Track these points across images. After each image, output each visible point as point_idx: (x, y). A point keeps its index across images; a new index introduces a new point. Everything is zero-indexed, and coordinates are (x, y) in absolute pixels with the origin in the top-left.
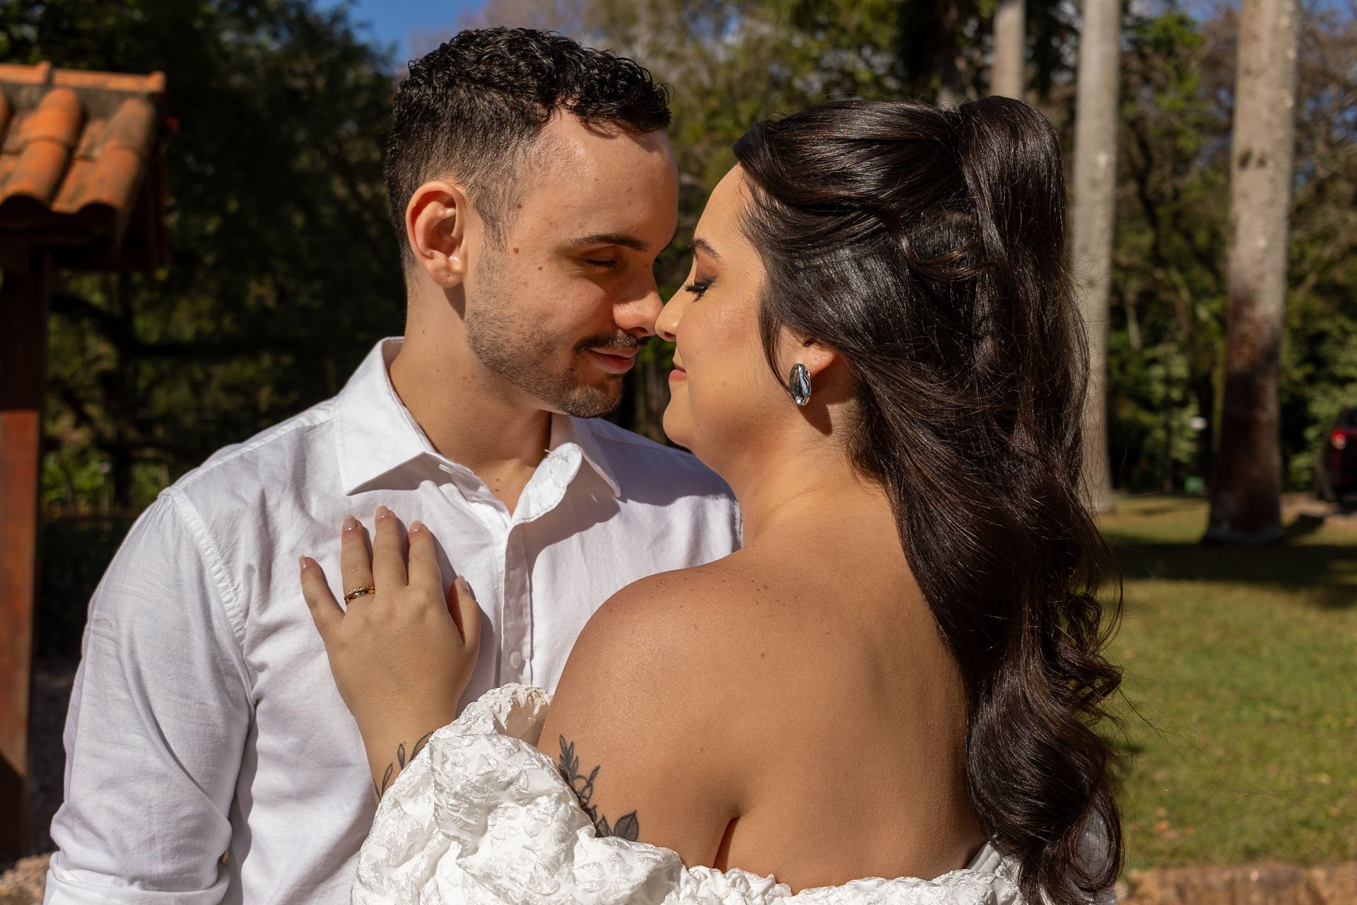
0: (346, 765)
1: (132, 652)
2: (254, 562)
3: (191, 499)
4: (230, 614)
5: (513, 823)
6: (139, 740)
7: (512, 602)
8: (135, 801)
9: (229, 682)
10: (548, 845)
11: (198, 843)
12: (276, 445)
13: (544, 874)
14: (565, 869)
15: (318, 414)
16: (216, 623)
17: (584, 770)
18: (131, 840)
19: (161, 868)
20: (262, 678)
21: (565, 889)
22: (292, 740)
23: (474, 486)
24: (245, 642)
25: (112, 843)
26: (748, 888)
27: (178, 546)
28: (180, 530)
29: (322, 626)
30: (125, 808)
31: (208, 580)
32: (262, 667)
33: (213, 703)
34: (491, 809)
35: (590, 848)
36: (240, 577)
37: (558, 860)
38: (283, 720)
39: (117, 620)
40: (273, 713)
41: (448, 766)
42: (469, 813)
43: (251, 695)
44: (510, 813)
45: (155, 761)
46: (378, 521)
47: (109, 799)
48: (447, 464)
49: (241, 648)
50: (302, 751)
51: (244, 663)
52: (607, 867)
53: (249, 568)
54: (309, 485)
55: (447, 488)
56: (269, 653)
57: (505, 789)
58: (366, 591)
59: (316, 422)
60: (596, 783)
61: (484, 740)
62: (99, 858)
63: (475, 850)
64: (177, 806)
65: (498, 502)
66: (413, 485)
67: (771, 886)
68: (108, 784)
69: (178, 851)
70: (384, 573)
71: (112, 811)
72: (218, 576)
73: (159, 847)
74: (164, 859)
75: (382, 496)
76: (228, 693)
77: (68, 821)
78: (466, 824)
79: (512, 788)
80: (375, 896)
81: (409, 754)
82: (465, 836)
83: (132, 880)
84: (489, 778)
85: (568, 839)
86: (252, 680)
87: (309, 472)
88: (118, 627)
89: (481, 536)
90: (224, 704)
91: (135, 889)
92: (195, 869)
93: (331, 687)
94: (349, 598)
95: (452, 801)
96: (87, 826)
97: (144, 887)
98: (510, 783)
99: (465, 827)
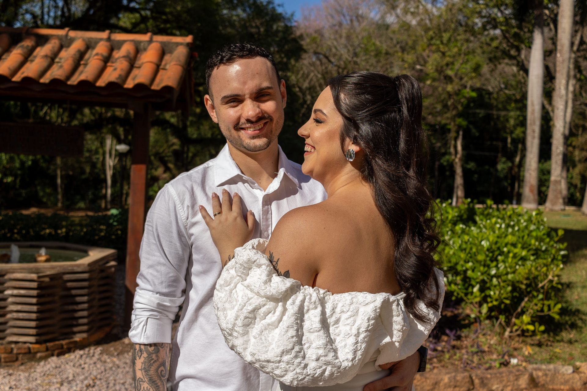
0: (215, 262)
1: (157, 230)
2: (189, 204)
3: (173, 186)
4: (183, 219)
5: (255, 273)
6: (158, 254)
7: (264, 217)
8: (157, 271)
9: (183, 238)
10: (264, 277)
11: (175, 284)
12: (197, 172)
13: (263, 284)
14: (268, 284)
15: (211, 163)
16: (179, 221)
17: (275, 260)
18: (157, 282)
19: (165, 290)
20: (193, 238)
21: (268, 288)
22: (201, 255)
23: (254, 184)
24: (188, 227)
25: (151, 283)
26: (319, 292)
27: (169, 200)
28: (170, 196)
29: (207, 224)
30: (155, 273)
31: (177, 209)
32: (192, 235)
33: (178, 244)
34: (250, 269)
35: (276, 279)
36: (185, 209)
37: (266, 281)
38: (199, 250)
39: (153, 221)
40: (197, 248)
41: (239, 257)
42: (244, 269)
43: (190, 243)
44: (255, 270)
45: (163, 260)
46: (223, 193)
47: (151, 271)
48: (245, 177)
49: (186, 229)
50: (204, 259)
51: (187, 233)
52: (279, 283)
53: (188, 206)
54: (206, 184)
55: (246, 184)
56: (193, 230)
57: (253, 263)
58: (219, 213)
59: (209, 166)
60: (278, 263)
61: (248, 250)
62: (148, 287)
63: (246, 280)
64: (169, 273)
65: (261, 188)
66: (236, 183)
67: (326, 292)
68: (151, 267)
69: (169, 286)
70: (225, 208)
71: (151, 274)
72: (180, 208)
73: (164, 284)
74: (165, 288)
75: (226, 187)
76: (182, 242)
77: (140, 277)
78: (243, 272)
79: (255, 263)
80: (220, 293)
81: (231, 257)
82: (243, 276)
83: (157, 293)
84: (249, 260)
85: (270, 275)
86: (190, 239)
87: (206, 180)
88: (153, 223)
89: (255, 197)
90: (181, 245)
91: (158, 295)
92: (174, 291)
93: (211, 241)
94: (215, 215)
95: (239, 266)
96: (145, 278)
97: (160, 295)
98: (255, 261)
99: (243, 273)
